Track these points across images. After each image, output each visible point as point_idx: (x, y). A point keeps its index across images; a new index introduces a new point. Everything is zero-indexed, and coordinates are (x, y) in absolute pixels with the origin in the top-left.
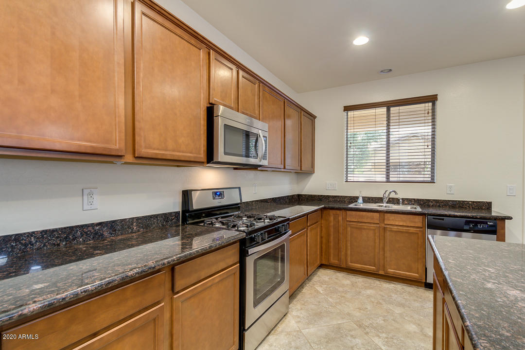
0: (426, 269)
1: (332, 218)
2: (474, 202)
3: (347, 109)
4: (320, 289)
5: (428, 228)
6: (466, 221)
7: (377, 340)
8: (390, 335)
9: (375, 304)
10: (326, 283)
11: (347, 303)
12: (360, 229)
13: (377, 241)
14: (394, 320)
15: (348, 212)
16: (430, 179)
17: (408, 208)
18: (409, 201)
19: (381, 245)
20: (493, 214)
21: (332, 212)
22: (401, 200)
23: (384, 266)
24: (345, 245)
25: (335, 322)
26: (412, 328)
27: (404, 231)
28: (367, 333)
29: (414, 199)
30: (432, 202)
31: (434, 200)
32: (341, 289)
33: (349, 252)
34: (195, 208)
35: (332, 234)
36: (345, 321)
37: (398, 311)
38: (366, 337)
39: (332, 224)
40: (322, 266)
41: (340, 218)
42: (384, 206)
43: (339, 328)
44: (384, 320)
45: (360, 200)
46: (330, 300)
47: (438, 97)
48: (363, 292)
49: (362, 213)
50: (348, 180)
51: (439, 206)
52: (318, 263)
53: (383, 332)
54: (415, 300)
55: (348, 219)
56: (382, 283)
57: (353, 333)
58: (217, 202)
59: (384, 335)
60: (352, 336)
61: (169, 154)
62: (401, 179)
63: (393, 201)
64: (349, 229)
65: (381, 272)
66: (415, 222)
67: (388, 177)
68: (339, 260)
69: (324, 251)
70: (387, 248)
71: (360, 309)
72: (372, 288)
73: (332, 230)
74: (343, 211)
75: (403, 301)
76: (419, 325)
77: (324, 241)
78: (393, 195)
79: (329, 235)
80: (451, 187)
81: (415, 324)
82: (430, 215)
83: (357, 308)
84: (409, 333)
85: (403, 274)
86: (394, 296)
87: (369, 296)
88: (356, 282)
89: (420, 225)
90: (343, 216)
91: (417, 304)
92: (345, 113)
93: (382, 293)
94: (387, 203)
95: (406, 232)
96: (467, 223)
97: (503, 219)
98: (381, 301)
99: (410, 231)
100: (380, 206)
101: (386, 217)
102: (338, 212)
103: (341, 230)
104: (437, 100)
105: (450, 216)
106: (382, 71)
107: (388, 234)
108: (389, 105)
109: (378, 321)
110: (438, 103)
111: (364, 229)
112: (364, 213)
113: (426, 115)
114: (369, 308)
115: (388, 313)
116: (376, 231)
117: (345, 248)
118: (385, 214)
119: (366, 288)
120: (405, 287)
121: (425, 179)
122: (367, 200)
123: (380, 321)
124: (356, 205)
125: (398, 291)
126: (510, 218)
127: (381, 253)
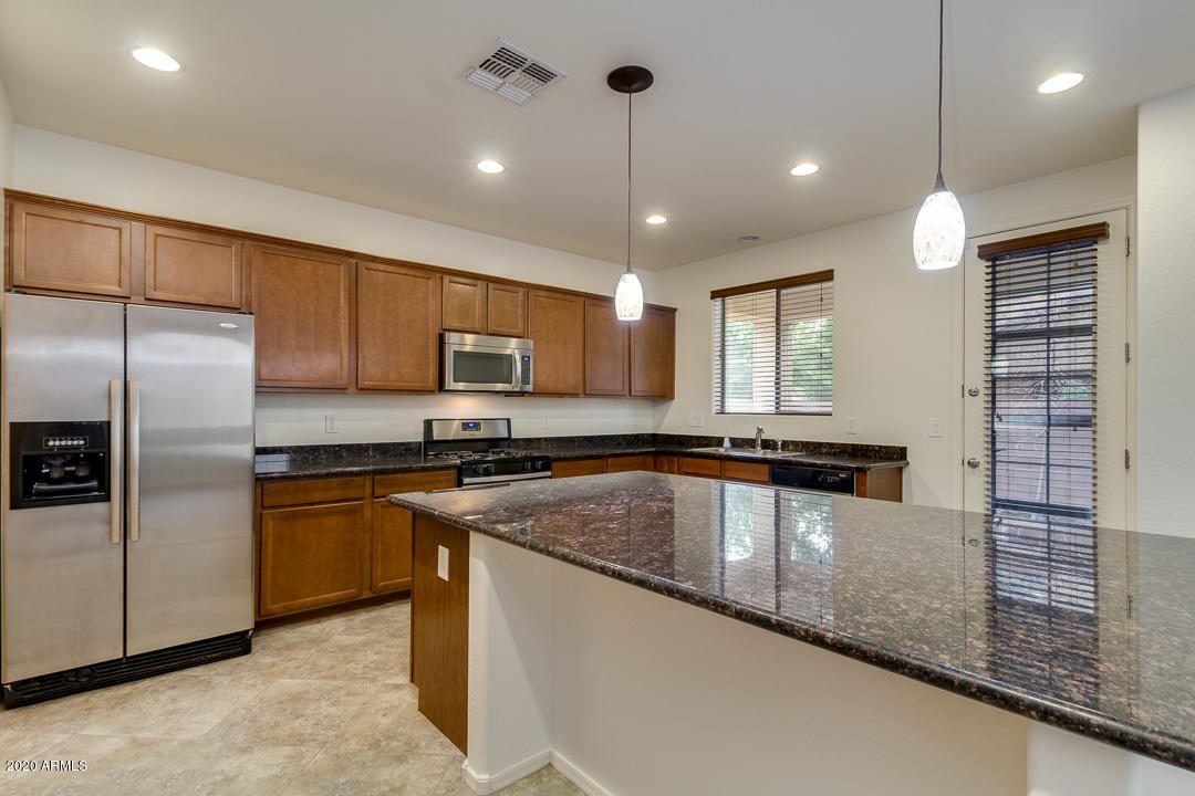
6: (814, 472)
15: (684, 459)
22: (779, 443)
30: (826, 447)
31: (828, 444)
34: (435, 438)
45: (727, 443)
49: (699, 460)
51: (834, 455)
58: (468, 435)
61: (390, 385)
66: (759, 473)
67: (778, 405)
74: (679, 457)
80: (851, 422)
82: (772, 462)
89: (765, 478)
101: (727, 466)
108: (781, 285)
112: (702, 460)
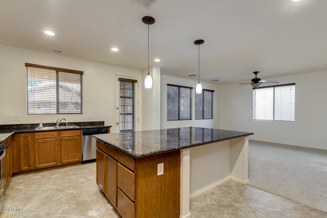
0: (82, 155)
1: (22, 139)
2: (98, 122)
3: (27, 65)
4: (20, 187)
5: (83, 135)
6: (98, 130)
7: (69, 191)
8: (75, 187)
9: (61, 179)
10: (23, 183)
11: (44, 186)
12: (45, 143)
13: (56, 147)
14: (73, 181)
15: (35, 133)
16: (80, 112)
17: (72, 127)
18: (71, 124)
19: (59, 149)
20: (105, 126)
21: (22, 135)
22: (67, 124)
23: (61, 160)
24: (33, 155)
25: (43, 196)
26: (83, 180)
27: (72, 138)
28: (63, 191)
29: (73, 123)
30: (82, 123)
31: (83, 122)
32: (36, 181)
33: (37, 159)
35: (22, 150)
36: (48, 193)
37: (74, 177)
38: (64, 193)
39: (22, 143)
40: (14, 175)
41: (29, 138)
42: (58, 127)
43: (47, 197)
44: (69, 183)
45: (41, 126)
46: (32, 189)
47: (84, 73)
48: (51, 177)
49: (46, 133)
50: (29, 113)
51: (85, 125)
52: (12, 173)
53: (71, 187)
54: (79, 170)
55: (35, 138)
56: (60, 170)
57: (56, 195)
59: (72, 188)
60: (56, 196)
62: (66, 112)
63: (62, 124)
64: (37, 144)
65: (59, 164)
66: (77, 133)
67: (58, 111)
68: (29, 166)
69: (15, 163)
70: (62, 150)
71: (54, 185)
72: (56, 174)
73: (22, 147)
74: (32, 133)
75: (74, 173)
76: (85, 178)
77: (15, 156)
78: (63, 121)
79: (19, 151)
80: (90, 116)
81: (83, 178)
82: (83, 129)
83: (52, 185)
84: (82, 182)
85: (72, 161)
86: (69, 173)
87: (56, 178)
88: (44, 175)
89: (79, 134)
90: (32, 136)
91: (81, 171)
92: (26, 67)
93: (62, 174)
94: (59, 126)
95: (73, 139)
96: (99, 130)
97: (109, 127)
98: (63, 177)
99: (75, 138)
100: (55, 128)
101: (62, 133)
102: (27, 134)
103: (30, 146)
104: (83, 74)
105: (92, 128)
106: (55, 51)
107: (63, 142)
108: (58, 70)
109: (66, 185)
110: (84, 76)
111: (48, 142)
112: (48, 132)
113: (78, 80)
114: (59, 182)
115: (69, 180)
116: (56, 142)
117: (33, 157)
118: (61, 131)
119: (52, 175)
120: (72, 167)
121: (78, 112)
122: (45, 125)
123: (67, 184)
124: (38, 129)
125: (70, 170)
126: (111, 126)
127: (59, 153)
